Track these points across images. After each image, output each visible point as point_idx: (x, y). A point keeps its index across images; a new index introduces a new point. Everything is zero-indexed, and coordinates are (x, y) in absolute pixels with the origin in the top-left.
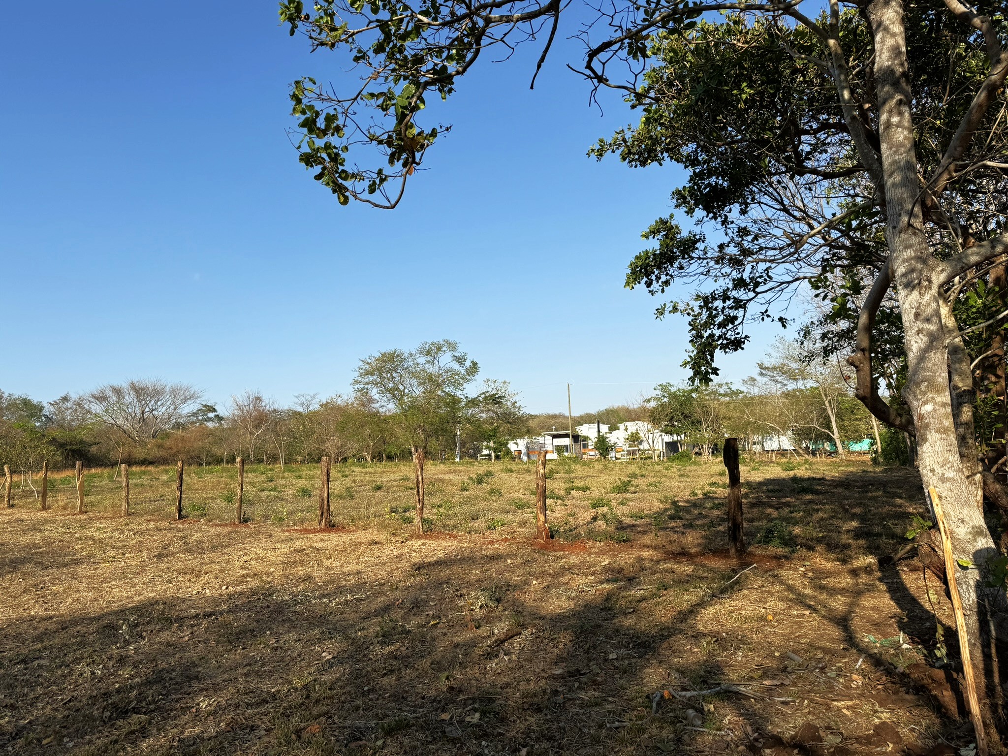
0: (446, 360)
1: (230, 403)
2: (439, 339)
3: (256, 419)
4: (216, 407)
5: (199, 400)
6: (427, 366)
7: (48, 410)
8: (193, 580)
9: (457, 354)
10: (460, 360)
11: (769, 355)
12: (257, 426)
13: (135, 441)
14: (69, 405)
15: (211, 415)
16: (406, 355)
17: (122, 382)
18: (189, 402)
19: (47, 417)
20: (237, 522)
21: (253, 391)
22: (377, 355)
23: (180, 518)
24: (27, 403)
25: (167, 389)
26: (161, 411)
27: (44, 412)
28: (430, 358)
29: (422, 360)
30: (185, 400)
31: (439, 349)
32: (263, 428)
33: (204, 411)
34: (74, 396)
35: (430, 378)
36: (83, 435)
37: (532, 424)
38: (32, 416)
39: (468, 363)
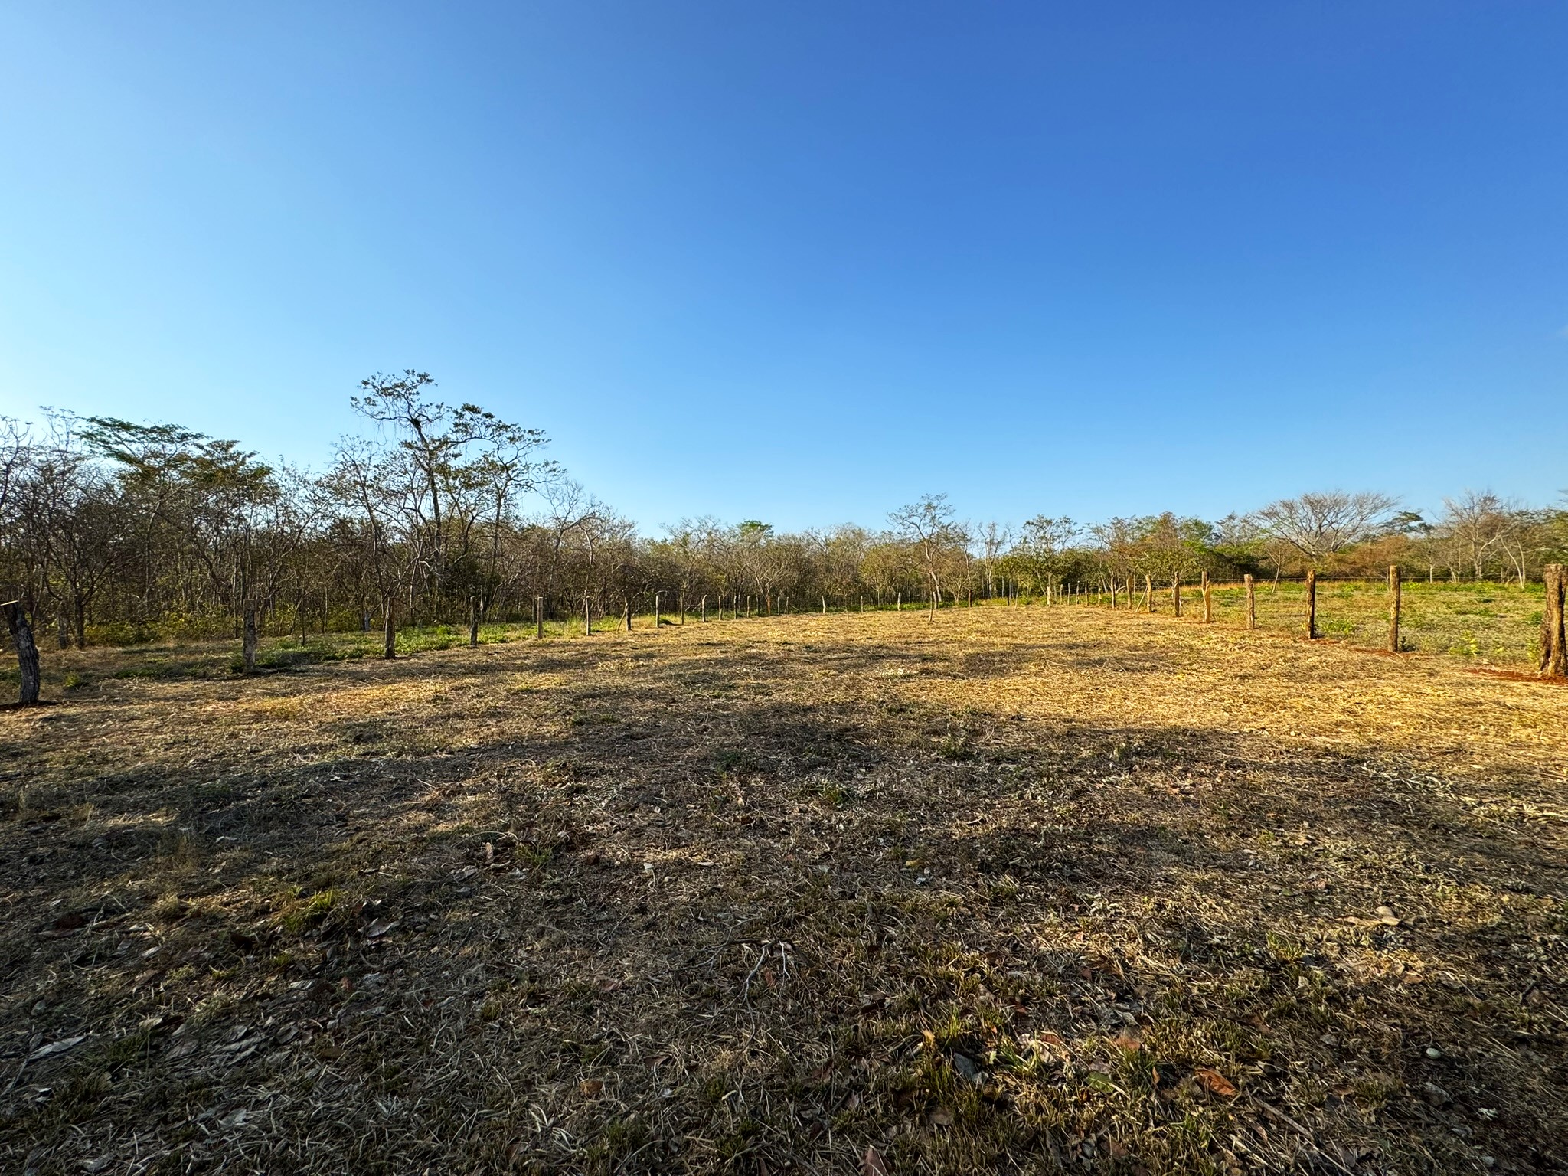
1: (1441, 506)
3: (1485, 525)
4: (1421, 515)
5: (1394, 508)
7: (1217, 529)
8: (1261, 713)
12: (1490, 534)
13: (1311, 556)
14: (1236, 522)
15: (1414, 524)
17: (1294, 496)
18: (1381, 511)
19: (1216, 535)
20: (1390, 649)
21: (1479, 491)
23: (1312, 637)
24: (1197, 524)
25: (1350, 499)
26: (1344, 524)
27: (1213, 531)
30: (1375, 509)
32: (1497, 536)
33: (1403, 520)
34: (1240, 514)
36: (1250, 551)
38: (1202, 534)
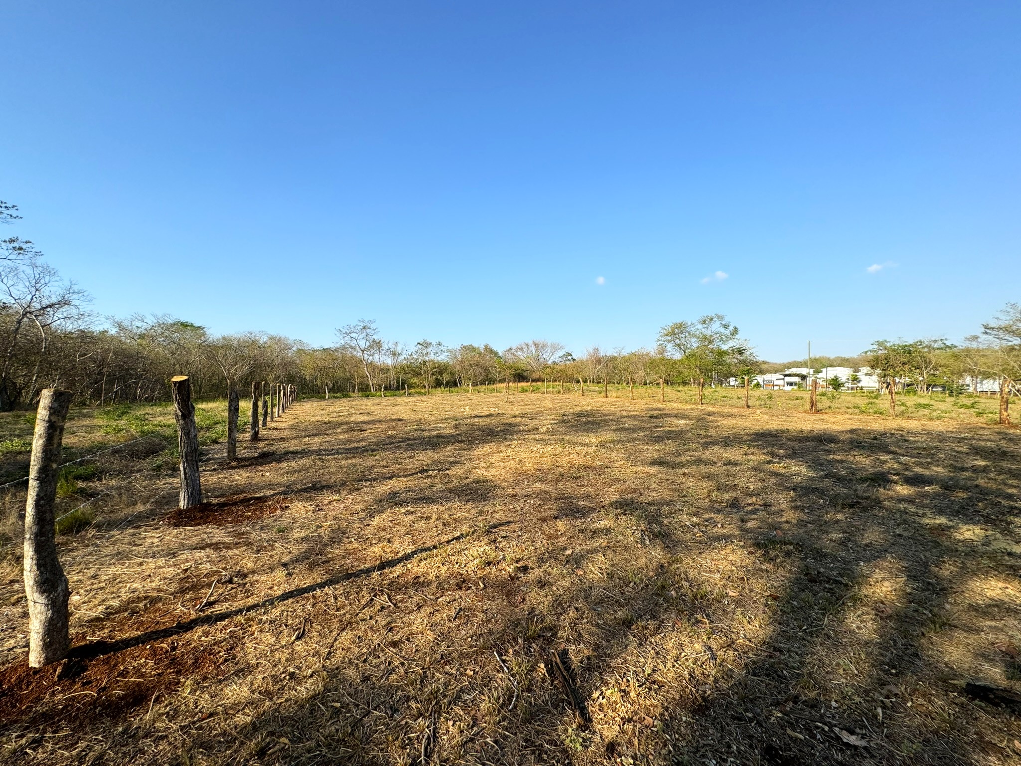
0: (716, 326)
2: (711, 313)
3: (596, 360)
4: (572, 354)
5: (564, 350)
6: (703, 330)
9: (724, 323)
10: (726, 327)
11: (998, 318)
15: (570, 358)
16: (689, 324)
18: (559, 351)
22: (671, 324)
28: (705, 326)
29: (700, 326)
30: (557, 350)
31: (711, 319)
32: (601, 365)
33: (566, 356)
35: (705, 338)
37: (764, 367)
39: (731, 328)
